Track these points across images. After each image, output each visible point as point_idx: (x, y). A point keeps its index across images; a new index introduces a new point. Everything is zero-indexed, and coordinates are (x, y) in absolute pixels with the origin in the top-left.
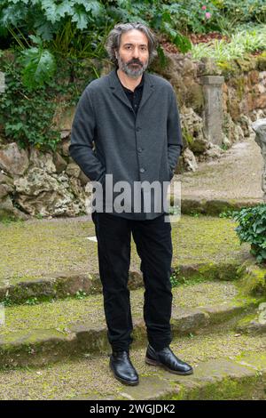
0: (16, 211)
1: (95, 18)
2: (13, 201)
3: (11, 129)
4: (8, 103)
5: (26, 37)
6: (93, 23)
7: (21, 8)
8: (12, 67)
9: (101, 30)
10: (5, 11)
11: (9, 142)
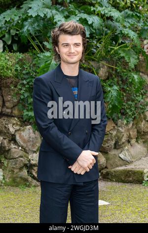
0: (30, 179)
1: (95, 30)
2: (28, 172)
3: (27, 115)
4: (26, 95)
5: (41, 43)
6: (94, 33)
7: (38, 21)
8: (30, 66)
9: (100, 39)
10: (26, 23)
11: (26, 125)
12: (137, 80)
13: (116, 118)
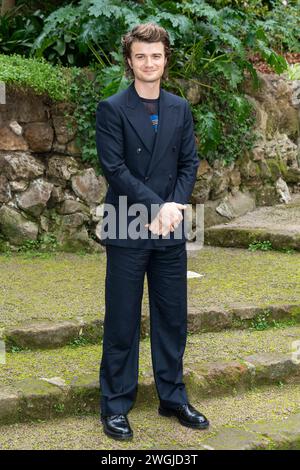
0: (92, 242)
1: (182, 35)
2: (89, 232)
3: (88, 153)
4: (86, 125)
5: (107, 53)
6: (180, 40)
7: (103, 23)
8: (91, 86)
9: (188, 48)
10: (86, 26)
11: (86, 168)
12: (240, 105)
13: (211, 158)
